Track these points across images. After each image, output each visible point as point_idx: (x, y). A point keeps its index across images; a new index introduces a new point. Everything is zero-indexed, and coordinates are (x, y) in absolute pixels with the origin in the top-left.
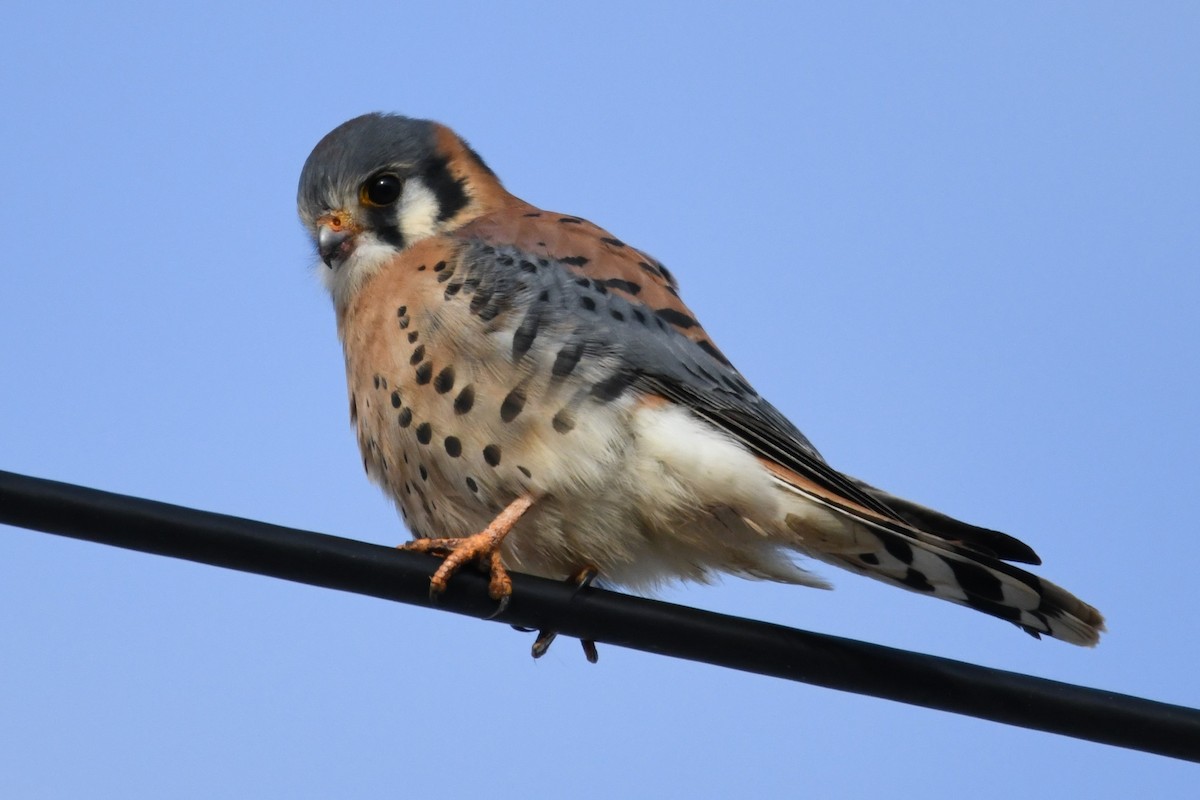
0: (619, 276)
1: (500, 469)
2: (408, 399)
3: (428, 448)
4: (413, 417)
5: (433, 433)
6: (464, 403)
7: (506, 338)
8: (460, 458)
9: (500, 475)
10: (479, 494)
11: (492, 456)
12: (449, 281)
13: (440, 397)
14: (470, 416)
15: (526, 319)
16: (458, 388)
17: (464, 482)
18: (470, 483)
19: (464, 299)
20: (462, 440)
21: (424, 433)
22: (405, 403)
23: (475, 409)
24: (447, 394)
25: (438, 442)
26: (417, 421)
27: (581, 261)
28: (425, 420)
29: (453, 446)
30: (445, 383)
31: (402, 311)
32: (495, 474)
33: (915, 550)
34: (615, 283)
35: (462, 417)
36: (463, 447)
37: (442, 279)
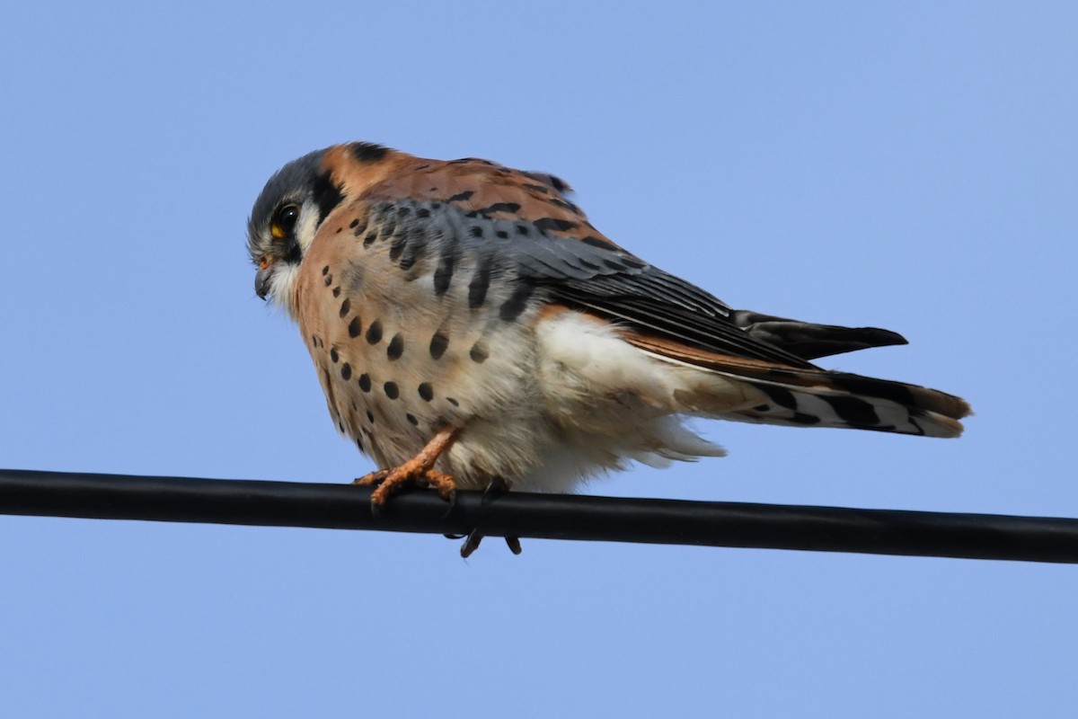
0: (500, 201)
1: (434, 403)
2: (346, 355)
3: (370, 395)
4: (353, 370)
5: (372, 381)
6: (395, 350)
7: (427, 280)
8: (399, 399)
9: (436, 408)
10: (420, 426)
11: (426, 392)
12: (366, 232)
13: (372, 348)
14: (402, 360)
15: (440, 261)
16: (387, 338)
17: (405, 419)
18: (411, 419)
19: (383, 248)
20: (398, 384)
21: (365, 382)
22: (344, 358)
23: (405, 354)
24: (378, 344)
25: (378, 388)
26: (357, 372)
27: (467, 195)
28: (364, 372)
29: (392, 390)
30: (375, 335)
31: (326, 271)
32: (431, 408)
33: (796, 395)
34: (497, 207)
35: (395, 362)
36: (400, 389)
37: (358, 233)
